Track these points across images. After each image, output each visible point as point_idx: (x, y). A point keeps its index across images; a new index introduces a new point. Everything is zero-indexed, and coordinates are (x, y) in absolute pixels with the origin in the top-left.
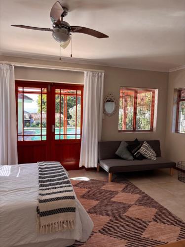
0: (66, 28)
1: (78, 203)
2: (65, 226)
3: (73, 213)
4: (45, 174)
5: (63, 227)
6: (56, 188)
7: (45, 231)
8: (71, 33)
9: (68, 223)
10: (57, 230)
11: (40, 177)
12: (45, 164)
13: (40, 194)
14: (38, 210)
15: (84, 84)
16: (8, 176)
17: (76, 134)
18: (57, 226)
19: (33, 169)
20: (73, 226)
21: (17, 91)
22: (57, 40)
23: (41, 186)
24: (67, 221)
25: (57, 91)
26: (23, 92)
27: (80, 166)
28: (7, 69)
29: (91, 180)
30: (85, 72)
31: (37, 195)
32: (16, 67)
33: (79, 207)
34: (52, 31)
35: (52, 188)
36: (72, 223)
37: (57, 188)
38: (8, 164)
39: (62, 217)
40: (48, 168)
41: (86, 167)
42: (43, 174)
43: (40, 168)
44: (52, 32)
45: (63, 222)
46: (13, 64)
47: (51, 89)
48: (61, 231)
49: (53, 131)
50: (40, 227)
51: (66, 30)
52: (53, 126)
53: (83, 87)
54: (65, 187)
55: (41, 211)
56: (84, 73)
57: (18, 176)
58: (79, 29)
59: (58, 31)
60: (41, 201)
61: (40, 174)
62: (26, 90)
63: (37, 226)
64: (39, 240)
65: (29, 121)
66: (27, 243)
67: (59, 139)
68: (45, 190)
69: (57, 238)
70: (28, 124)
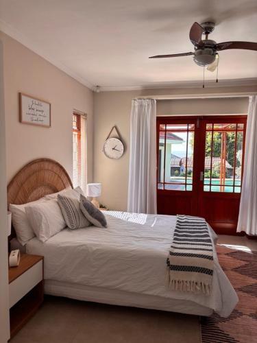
0: (210, 47)
1: (217, 266)
2: (198, 288)
3: (209, 276)
4: (182, 228)
5: (196, 289)
6: (192, 244)
7: (175, 287)
8: (217, 52)
9: (203, 286)
10: (189, 290)
11: (176, 231)
12: (184, 218)
13: (172, 247)
14: (168, 262)
15: (248, 114)
16: (143, 224)
17: (234, 186)
18: (188, 285)
19: (170, 221)
20: (208, 291)
21: (158, 130)
22: (199, 64)
23: (175, 239)
24: (201, 283)
25: (208, 126)
26: (166, 131)
27: (238, 230)
28: (148, 105)
29: (253, 252)
30: (251, 97)
31: (170, 247)
32: (158, 101)
33: (219, 271)
34: (194, 54)
35: (187, 244)
36: (207, 287)
37: (194, 244)
38: (146, 213)
39: (195, 276)
40: (188, 222)
41: (248, 233)
42: (180, 228)
43: (178, 221)
44: (193, 56)
45: (196, 283)
46: (156, 98)
47: (200, 125)
48: (193, 293)
49: (201, 179)
50: (169, 281)
51: (211, 49)
52: (202, 173)
53: (246, 118)
54: (203, 245)
55: (171, 263)
56: (248, 98)
57: (153, 225)
58: (228, 45)
59: (201, 53)
60: (172, 254)
61: (177, 227)
62: (169, 127)
63: (167, 279)
64: (168, 295)
65: (178, 169)
66: (155, 294)
67: (209, 190)
68: (179, 243)
69: (188, 299)
70: (177, 172)
